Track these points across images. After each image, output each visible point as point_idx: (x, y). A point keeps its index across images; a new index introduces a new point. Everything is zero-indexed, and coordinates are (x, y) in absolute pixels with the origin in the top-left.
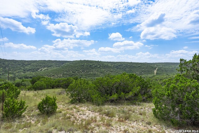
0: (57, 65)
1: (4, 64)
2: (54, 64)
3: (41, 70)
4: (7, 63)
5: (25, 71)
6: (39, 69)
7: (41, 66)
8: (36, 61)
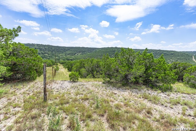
0: (89, 51)
1: (51, 49)
2: (86, 50)
3: (78, 55)
4: (53, 48)
5: (66, 54)
6: (76, 54)
7: (77, 51)
8: (73, 47)
